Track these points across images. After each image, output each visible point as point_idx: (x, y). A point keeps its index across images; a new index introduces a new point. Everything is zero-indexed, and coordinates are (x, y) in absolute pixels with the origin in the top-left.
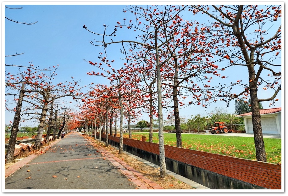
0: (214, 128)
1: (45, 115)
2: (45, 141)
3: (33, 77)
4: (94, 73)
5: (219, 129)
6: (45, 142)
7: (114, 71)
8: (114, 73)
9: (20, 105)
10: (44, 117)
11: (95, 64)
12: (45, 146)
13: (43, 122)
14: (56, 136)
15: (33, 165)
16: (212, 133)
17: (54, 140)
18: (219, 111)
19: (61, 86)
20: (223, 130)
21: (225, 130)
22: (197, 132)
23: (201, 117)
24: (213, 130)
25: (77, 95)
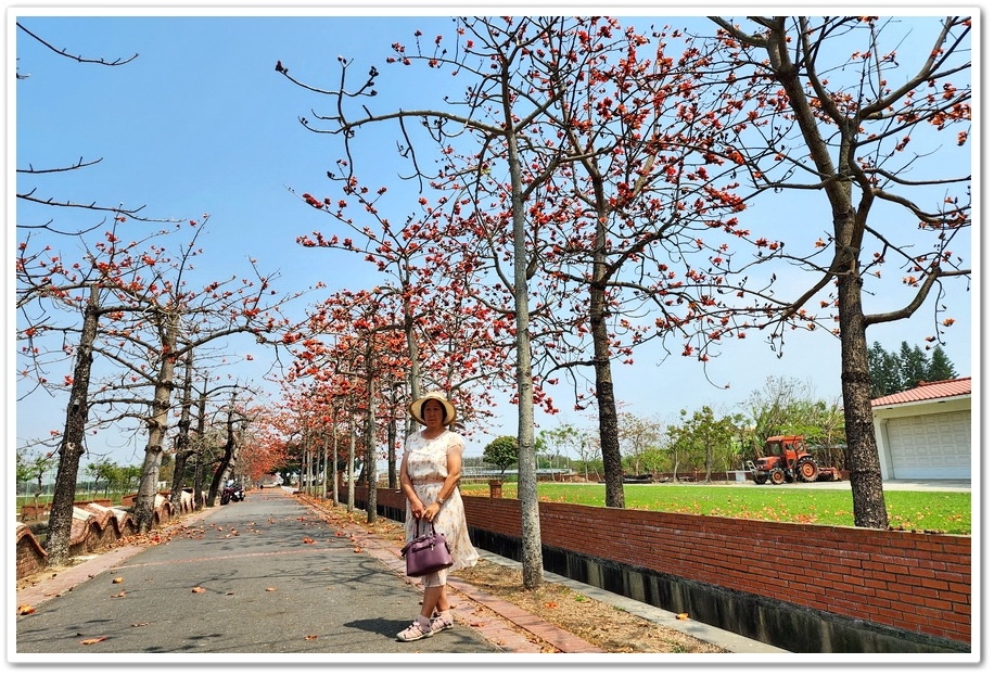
0: (762, 462)
1: (166, 407)
2: (167, 505)
3: (123, 265)
4: (319, 238)
5: (783, 463)
6: (166, 512)
7: (386, 229)
8: (388, 238)
9: (85, 360)
10: (161, 411)
11: (323, 203)
12: (166, 525)
13: (158, 431)
14: (203, 493)
15: (131, 569)
16: (758, 483)
17: (197, 509)
18: (784, 391)
19: (215, 296)
20: (797, 471)
21: (805, 468)
22: (701, 477)
23: (717, 418)
24: (760, 470)
25: (269, 329)
